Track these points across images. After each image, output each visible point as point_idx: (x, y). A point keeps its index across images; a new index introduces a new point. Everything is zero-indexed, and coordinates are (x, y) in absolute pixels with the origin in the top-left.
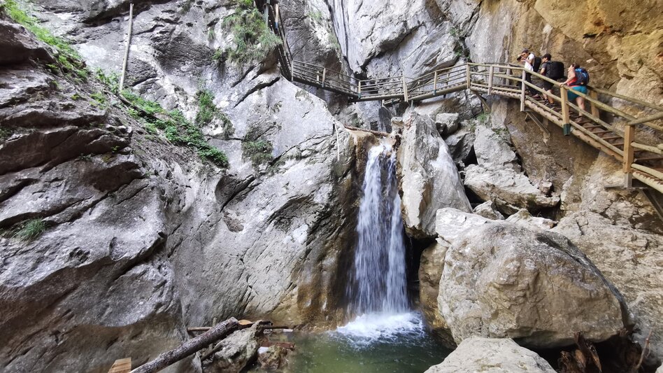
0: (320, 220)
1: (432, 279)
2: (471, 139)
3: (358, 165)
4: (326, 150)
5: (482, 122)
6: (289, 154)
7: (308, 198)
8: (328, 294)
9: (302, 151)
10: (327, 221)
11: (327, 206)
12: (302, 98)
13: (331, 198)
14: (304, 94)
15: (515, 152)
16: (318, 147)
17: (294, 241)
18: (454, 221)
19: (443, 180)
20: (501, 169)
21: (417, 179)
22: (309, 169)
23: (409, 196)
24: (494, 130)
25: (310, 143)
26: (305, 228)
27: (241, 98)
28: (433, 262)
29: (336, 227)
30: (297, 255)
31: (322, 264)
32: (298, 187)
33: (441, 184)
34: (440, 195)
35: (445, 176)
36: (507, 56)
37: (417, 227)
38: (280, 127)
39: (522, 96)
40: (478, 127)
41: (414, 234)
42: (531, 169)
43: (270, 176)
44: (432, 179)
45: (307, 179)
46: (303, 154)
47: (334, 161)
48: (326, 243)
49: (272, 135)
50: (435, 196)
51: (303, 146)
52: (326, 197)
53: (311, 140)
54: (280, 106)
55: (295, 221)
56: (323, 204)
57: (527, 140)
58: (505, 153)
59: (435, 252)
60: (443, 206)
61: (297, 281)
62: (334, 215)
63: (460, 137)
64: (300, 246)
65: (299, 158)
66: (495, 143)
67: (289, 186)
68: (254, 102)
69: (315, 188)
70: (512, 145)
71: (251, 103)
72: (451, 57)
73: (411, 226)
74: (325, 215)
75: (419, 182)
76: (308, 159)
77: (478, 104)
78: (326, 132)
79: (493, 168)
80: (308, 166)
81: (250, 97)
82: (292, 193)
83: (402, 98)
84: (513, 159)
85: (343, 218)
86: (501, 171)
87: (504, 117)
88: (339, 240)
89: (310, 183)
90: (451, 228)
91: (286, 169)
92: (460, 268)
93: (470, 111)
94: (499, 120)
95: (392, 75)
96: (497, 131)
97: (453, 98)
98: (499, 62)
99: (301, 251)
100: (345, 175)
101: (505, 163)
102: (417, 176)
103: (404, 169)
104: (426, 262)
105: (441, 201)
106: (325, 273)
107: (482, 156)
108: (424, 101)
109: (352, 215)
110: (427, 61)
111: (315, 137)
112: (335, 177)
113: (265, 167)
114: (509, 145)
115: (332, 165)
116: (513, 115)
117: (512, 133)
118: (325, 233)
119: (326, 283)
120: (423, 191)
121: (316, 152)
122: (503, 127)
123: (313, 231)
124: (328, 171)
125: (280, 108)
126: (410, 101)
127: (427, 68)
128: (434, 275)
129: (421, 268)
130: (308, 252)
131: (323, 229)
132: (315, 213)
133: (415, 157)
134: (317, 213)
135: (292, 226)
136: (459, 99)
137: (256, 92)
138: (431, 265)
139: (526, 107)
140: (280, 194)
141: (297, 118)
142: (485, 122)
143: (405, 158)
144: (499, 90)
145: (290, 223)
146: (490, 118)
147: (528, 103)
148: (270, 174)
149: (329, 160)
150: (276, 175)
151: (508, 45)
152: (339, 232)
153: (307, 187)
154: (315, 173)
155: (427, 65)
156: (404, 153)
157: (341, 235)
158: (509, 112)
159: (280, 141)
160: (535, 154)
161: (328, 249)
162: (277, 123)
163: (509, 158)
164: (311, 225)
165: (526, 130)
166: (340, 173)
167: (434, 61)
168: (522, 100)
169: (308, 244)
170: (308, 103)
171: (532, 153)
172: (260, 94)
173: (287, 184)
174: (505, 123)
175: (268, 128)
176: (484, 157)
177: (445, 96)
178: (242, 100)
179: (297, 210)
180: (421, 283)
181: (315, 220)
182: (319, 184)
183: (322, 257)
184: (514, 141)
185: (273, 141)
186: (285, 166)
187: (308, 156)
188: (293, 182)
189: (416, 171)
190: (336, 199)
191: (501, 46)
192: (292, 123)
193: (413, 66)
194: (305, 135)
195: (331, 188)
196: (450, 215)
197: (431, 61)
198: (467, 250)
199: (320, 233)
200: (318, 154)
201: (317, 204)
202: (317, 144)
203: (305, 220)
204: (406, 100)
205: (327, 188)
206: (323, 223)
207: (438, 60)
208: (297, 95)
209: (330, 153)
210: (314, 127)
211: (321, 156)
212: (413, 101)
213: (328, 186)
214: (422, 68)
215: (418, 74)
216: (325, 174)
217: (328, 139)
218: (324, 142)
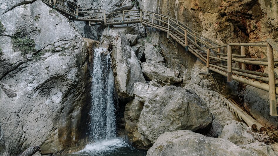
0: (70, 89)
1: (132, 118)
2: (143, 49)
3: (90, 59)
4: (72, 48)
5: (147, 41)
6: (47, 48)
7: (63, 76)
8: (76, 132)
9: (56, 48)
10: (74, 90)
11: (75, 81)
12: (53, 14)
13: (77, 76)
14: (55, 12)
15: (163, 57)
16: (67, 46)
17: (53, 103)
18: (143, 88)
19: (135, 68)
20: (158, 64)
21: (124, 67)
22: (63, 59)
23: (121, 76)
24: (154, 45)
25: (61, 43)
26: (60, 94)
27: (10, 8)
28: (132, 110)
29: (80, 93)
30: (56, 110)
31: (71, 115)
32: (56, 70)
33: (134, 70)
34: (134, 76)
35: (135, 66)
36: (159, 10)
37: (125, 92)
38: (40, 31)
39: (168, 31)
40: (146, 43)
41: (123, 96)
42: (170, 65)
43: (35, 62)
44: (130, 68)
45: (62, 64)
46: (57, 49)
47: (77, 55)
48: (74, 102)
49: (35, 36)
50: (132, 77)
51: (56, 44)
52: (74, 75)
53: (62, 41)
54: (39, 18)
55: (53, 91)
56: (73, 80)
57: (169, 52)
58: (159, 57)
59: (133, 105)
60: (136, 81)
61: (57, 126)
62: (79, 86)
63: (137, 48)
64: (58, 105)
65: (54, 52)
66: (154, 52)
67: (49, 69)
68: (21, 12)
69: (68, 70)
70: (162, 54)
71: (18, 13)
72: (130, 4)
73: (122, 91)
74: (74, 86)
75: (125, 69)
76: (60, 52)
77: (143, 31)
78: (71, 38)
79: (155, 64)
80: (61, 57)
81: (17, 9)
82: (52, 73)
83: (103, 22)
84: (162, 60)
85: (84, 88)
86: (158, 66)
87: (158, 40)
88: (81, 101)
89: (64, 67)
90: (142, 91)
91: (46, 58)
92: (154, 107)
93: (139, 35)
94: (155, 41)
95: (93, 7)
96: (155, 46)
97: (131, 26)
98: (155, 12)
99: (58, 108)
100: (84, 64)
101: (159, 62)
102: (124, 66)
103: (117, 62)
104: (128, 110)
105: (134, 79)
106: (73, 120)
107: (148, 58)
108: (115, 26)
109: (89, 86)
110: (117, 3)
111: (64, 40)
112: (78, 65)
113: (31, 56)
114: (161, 53)
115: (77, 57)
116: (162, 39)
117: (162, 48)
118: (73, 97)
119: (74, 125)
120: (127, 73)
121: (65, 49)
122: (157, 44)
123: (65, 96)
124: (75, 61)
125: (39, 19)
126: (108, 25)
127: (117, 8)
128: (133, 116)
129: (125, 113)
130: (62, 108)
131: (72, 95)
132: (67, 85)
133: (122, 56)
134: (69, 85)
135: (51, 94)
136: (135, 28)
137: (23, 6)
138: (131, 111)
139: (170, 36)
140: (42, 74)
141: (51, 27)
142: (149, 41)
143: (117, 56)
144: (157, 26)
145: (49, 92)
146: (151, 39)
147: (171, 34)
148: (34, 60)
149: (74, 54)
150: (39, 61)
151: (159, 5)
152: (82, 96)
153: (62, 69)
154: (67, 61)
155: (117, 6)
156: (116, 53)
157: (82, 98)
158: (160, 37)
159: (40, 40)
160: (172, 58)
161: (75, 106)
162: (38, 28)
163: (161, 60)
164: (64, 92)
165: (168, 47)
166: (81, 63)
167: (121, 5)
168: (168, 33)
169: (62, 104)
170: (58, 18)
171: (171, 58)
172: (25, 7)
173: (48, 67)
174: (159, 43)
175: (32, 30)
176: (149, 58)
177: (127, 25)
178: (11, 10)
179: (55, 84)
180: (126, 121)
181: (67, 90)
182: (70, 68)
183: (71, 111)
184: (163, 52)
185: (36, 40)
186: (45, 56)
187: (60, 51)
188: (52, 66)
189: (123, 63)
190: (80, 77)
191: (156, 5)
192: (48, 30)
193: (109, 5)
194: (58, 38)
195: (76, 71)
196: (141, 86)
197: (119, 4)
198: (158, 99)
199: (70, 97)
200: (67, 50)
201: (69, 80)
202: (65, 44)
203: (60, 90)
204: (105, 24)
205: (74, 71)
206: (72, 91)
207: (123, 4)
208: (50, 12)
209: (74, 50)
210: (63, 34)
211: (69, 51)
212: (109, 25)
213: (75, 70)
214: (114, 7)
215: (112, 10)
216: (73, 62)
217: (72, 42)
218: (70, 43)
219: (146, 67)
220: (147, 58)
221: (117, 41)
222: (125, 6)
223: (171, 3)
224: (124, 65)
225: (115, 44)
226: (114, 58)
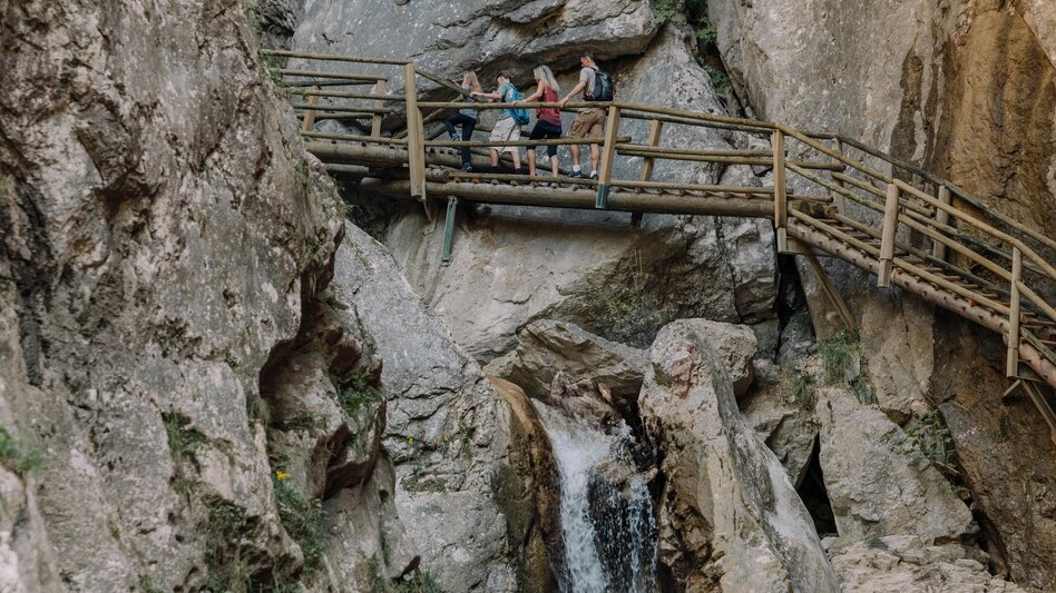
2: (804, 436)
4: (458, 443)
5: (835, 377)
15: (968, 502)
16: (432, 432)
20: (942, 558)
21: (768, 568)
22: (435, 508)
24: (890, 414)
25: (400, 413)
35: (814, 566)
36: (921, 137)
39: (1010, 327)
40: (826, 394)
42: (1027, 566)
45: (441, 541)
47: (495, 486)
53: (402, 403)
57: (1012, 469)
58: (936, 506)
63: (763, 428)
66: (901, 467)
69: (478, 573)
70: (958, 479)
75: (775, 577)
76: (409, 469)
78: (442, 379)
79: (921, 555)
80: (421, 497)
84: (962, 530)
86: (946, 567)
87: (923, 372)
89: (459, 556)
94: (902, 378)
96: (903, 419)
97: (669, 230)
98: (886, 149)
100: (528, 541)
101: (940, 541)
102: (764, 560)
103: (718, 533)
107: (855, 510)
111: (414, 392)
112: (515, 545)
114: (948, 476)
115: (497, 500)
116: (957, 374)
117: (960, 437)
121: (428, 449)
122: (920, 407)
124: (498, 522)
133: (742, 499)
139: (1024, 365)
142: (850, 375)
143: (716, 496)
144: (922, 280)
146: (864, 363)
147: (1030, 354)
149: (479, 481)
151: (925, 91)
153: (454, 567)
154: (463, 524)
155: (507, 24)
156: (706, 478)
158: (939, 359)
160: (1037, 517)
163: (951, 523)
165: (1004, 432)
168: (1011, 338)
171: (1027, 512)
174: (931, 398)
176: (864, 512)
177: (636, 220)
182: (486, 560)
184: (969, 466)
187: (402, 461)
189: (755, 542)
191: (894, 84)
195: (512, 579)
200: (436, 457)
202: (422, 419)
209: (470, 456)
210: (401, 356)
211: (452, 465)
212: (453, 202)
213: (505, 574)
214: (481, 34)
215: (460, 55)
216: (493, 529)
217: (450, 403)
218: (442, 414)
219: (859, 571)
220: (844, 512)
221: (684, 395)
222: (591, 33)
223: (1019, 111)
224: (764, 557)
225: (685, 419)
226: (694, 511)
